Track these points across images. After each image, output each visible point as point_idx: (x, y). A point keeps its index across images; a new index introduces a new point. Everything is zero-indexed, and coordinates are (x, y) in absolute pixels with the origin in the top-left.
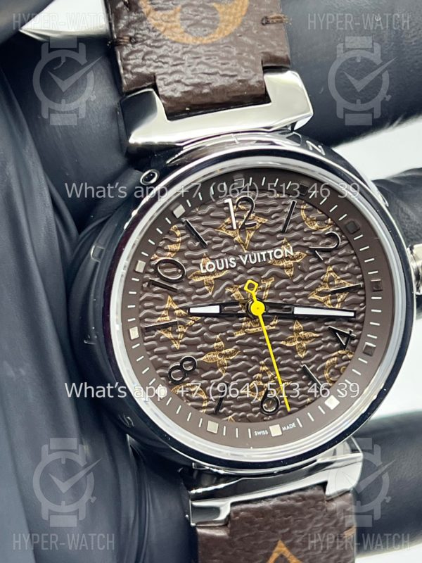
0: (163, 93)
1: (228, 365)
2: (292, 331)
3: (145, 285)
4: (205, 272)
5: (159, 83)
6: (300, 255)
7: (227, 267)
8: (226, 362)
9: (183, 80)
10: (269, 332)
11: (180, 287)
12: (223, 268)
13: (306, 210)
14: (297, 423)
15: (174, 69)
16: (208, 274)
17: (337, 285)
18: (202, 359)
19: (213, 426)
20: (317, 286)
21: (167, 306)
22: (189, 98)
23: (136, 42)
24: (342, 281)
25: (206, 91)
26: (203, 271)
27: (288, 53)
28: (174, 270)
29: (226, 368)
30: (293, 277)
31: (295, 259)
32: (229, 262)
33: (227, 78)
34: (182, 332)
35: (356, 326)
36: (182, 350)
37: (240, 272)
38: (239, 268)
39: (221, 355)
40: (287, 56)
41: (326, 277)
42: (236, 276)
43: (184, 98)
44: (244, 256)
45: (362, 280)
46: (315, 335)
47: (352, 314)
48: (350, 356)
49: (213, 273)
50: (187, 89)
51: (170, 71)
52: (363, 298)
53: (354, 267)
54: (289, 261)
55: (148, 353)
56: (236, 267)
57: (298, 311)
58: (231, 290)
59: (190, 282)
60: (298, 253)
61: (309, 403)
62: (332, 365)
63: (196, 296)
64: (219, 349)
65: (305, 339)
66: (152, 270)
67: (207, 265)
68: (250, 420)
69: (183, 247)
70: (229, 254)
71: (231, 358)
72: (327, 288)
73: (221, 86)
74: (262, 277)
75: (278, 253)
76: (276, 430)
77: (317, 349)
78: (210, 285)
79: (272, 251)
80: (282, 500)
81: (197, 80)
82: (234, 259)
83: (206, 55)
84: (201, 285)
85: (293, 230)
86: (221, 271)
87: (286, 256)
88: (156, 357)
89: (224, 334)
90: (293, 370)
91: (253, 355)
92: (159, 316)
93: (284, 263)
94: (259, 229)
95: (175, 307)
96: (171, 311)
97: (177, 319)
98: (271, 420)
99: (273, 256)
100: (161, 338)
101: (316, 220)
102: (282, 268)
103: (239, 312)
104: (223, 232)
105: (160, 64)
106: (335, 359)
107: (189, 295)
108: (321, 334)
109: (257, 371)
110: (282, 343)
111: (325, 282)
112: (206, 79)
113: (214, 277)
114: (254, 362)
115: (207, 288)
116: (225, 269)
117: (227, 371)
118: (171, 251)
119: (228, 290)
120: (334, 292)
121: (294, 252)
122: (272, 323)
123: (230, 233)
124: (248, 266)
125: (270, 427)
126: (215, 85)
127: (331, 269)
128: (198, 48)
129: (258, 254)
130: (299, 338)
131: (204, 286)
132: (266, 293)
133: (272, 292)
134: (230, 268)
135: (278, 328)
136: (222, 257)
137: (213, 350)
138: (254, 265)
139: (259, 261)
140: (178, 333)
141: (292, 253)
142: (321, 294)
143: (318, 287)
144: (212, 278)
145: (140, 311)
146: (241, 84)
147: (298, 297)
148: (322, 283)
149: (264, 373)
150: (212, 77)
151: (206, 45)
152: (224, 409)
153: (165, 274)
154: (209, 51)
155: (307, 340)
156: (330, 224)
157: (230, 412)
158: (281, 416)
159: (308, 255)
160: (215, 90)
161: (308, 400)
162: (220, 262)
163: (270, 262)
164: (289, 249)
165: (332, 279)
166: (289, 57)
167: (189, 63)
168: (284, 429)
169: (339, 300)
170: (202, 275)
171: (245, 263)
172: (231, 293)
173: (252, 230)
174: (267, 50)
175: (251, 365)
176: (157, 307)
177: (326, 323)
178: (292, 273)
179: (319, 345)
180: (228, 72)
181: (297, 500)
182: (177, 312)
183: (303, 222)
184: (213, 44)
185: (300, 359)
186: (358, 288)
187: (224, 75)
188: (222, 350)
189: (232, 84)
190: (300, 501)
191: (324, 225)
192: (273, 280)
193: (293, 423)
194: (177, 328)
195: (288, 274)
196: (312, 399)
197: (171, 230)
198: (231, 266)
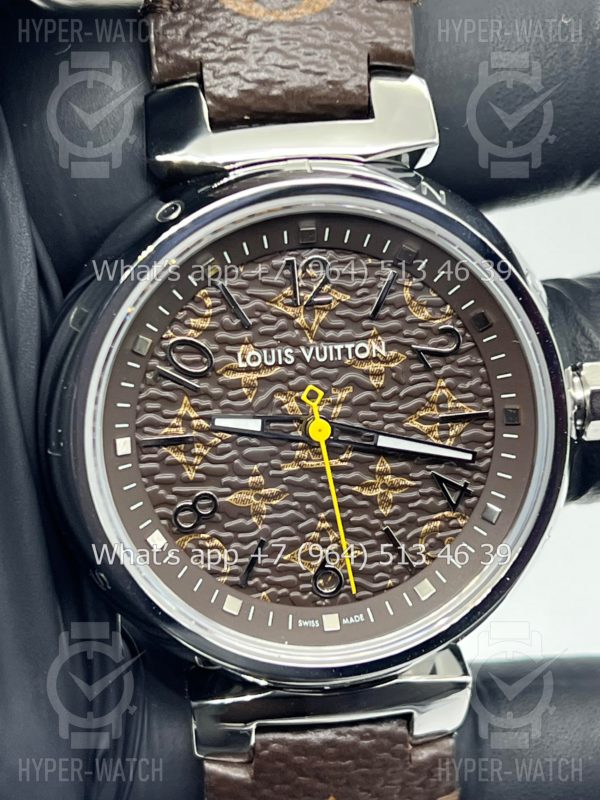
0: (210, 90)
1: (268, 513)
2: (373, 473)
3: (149, 376)
4: (245, 365)
5: (207, 74)
6: (396, 357)
7: (280, 363)
8: (265, 508)
9: (242, 73)
10: (334, 470)
11: (204, 385)
12: (272, 363)
13: (411, 288)
14: (366, 616)
15: (231, 54)
16: (249, 370)
17: (451, 409)
18: (228, 499)
19: (232, 604)
20: (419, 408)
21: (182, 411)
22: (249, 101)
23: (179, 10)
24: (460, 405)
25: (275, 92)
26: (242, 365)
27: (411, 48)
28: (197, 357)
29: (264, 517)
30: (382, 388)
31: (387, 362)
32: (283, 356)
33: (311, 76)
34: (200, 455)
35: (477, 476)
36: (196, 482)
37: (300, 373)
38: (300, 366)
39: (258, 497)
40: (410, 52)
41: (435, 395)
42: (292, 378)
43: (241, 99)
44: (308, 348)
45: (491, 405)
46: (409, 482)
47: (469, 457)
48: (462, 522)
49: (257, 370)
50: (247, 86)
51: (224, 58)
52: (490, 434)
53: (481, 384)
54: (379, 364)
55: (144, 480)
56: (294, 364)
57: (383, 442)
58: (283, 399)
59: (221, 379)
60: (393, 353)
61: (391, 588)
62: (432, 533)
63: (227, 402)
64: (256, 487)
65: (393, 487)
66: (162, 354)
67: (247, 355)
68: (294, 602)
69: (215, 324)
70: (285, 342)
71: (274, 502)
72: (435, 412)
73: (299, 87)
74: (334, 384)
75: (363, 350)
76: (331, 622)
77: (410, 505)
78: (250, 387)
79: (353, 345)
80: (339, 734)
81: (263, 75)
82: (291, 351)
83: (282, 39)
84: (237, 385)
85: (388, 317)
86: (270, 367)
87: (374, 355)
88: (156, 487)
89: (266, 464)
90: (369, 533)
91: (309, 502)
92: (166, 425)
93: (371, 367)
94: (334, 309)
95: (193, 414)
96: (186, 420)
97: (194, 434)
98: (327, 605)
99: (354, 354)
100: (168, 459)
101: (427, 306)
102: (367, 374)
103: (293, 434)
104: (280, 308)
105: (212, 46)
106: (438, 523)
107: (216, 399)
108: (419, 483)
109: (312, 528)
110: (356, 489)
111: (433, 402)
112: (278, 75)
113: (258, 375)
114: (309, 514)
115: (245, 390)
116: (276, 364)
117: (265, 522)
118: (194, 328)
119: (279, 398)
120: (444, 420)
121: (387, 350)
122: (342, 457)
123: (290, 311)
124: (313, 365)
125: (324, 617)
126: (292, 85)
127: (443, 384)
128: (272, 27)
129: (331, 348)
130: (384, 485)
131: (241, 388)
132: (338, 410)
133: (347, 409)
134: (284, 365)
135: (351, 465)
136: (274, 347)
137: (246, 487)
138: (322, 365)
139: (331, 359)
140: (194, 455)
141: (383, 352)
142: (423, 420)
143: (419, 410)
144: (254, 376)
145: (138, 415)
146: (331, 87)
147: (387, 421)
148: (427, 404)
149: (323, 532)
150: (288, 72)
151: (283, 23)
152: (256, 580)
153: (184, 362)
154: (288, 33)
155: (395, 489)
156: (448, 315)
157: (264, 585)
158: (344, 602)
159: (409, 358)
160: (289, 93)
161: (390, 582)
162: (269, 353)
163: (347, 362)
164: (380, 345)
165: (443, 400)
166: (413, 53)
167: (255, 48)
168: (345, 621)
169: (452, 433)
170: (240, 370)
171: (308, 359)
172: (282, 404)
173: (325, 310)
174: (380, 40)
175: (303, 517)
176: (166, 412)
177: (428, 467)
178: (381, 383)
179: (414, 499)
180: (313, 68)
181: (362, 736)
182: (195, 423)
183: (405, 306)
184: (295, 23)
185: (381, 517)
186: (484, 417)
187: (307, 72)
188: (260, 489)
189: (317, 86)
190: (367, 738)
191: (438, 315)
192: (351, 391)
193: (361, 615)
194: (194, 447)
195: (375, 384)
196: (395, 581)
197: (198, 295)
198: (286, 361)
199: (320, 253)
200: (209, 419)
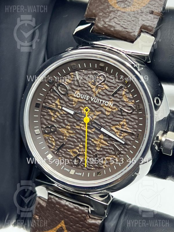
1: (68, 137)
2: (98, 137)
3: (51, 90)
5: (97, 19)
6: (115, 109)
7: (85, 99)
8: (68, 135)
10: (88, 132)
11: (64, 97)
12: (83, 98)
13: (125, 91)
16: (76, 98)
17: (125, 128)
18: (60, 129)
20: (117, 125)
21: (56, 102)
22: (104, 29)
24: (127, 128)
25: (112, 29)
26: (75, 96)
28: (64, 90)
31: (112, 109)
32: (86, 97)
33: (123, 28)
34: (57, 115)
36: (54, 122)
38: (90, 102)
39: (67, 132)
41: (122, 123)
42: (86, 104)
43: (103, 28)
44: (93, 98)
45: (135, 132)
46: (107, 144)
47: (124, 143)
49: (78, 98)
50: (106, 25)
51: (103, 16)
52: (133, 140)
53: (135, 125)
54: (110, 109)
55: (42, 116)
56: (88, 100)
57: (102, 129)
59: (69, 98)
61: (92, 170)
63: (68, 104)
64: (68, 129)
66: (56, 85)
67: (77, 94)
69: (73, 83)
70: (88, 94)
71: (71, 135)
72: (120, 128)
73: (118, 30)
74: (96, 110)
76: (72, 172)
77: (105, 150)
78: (75, 102)
79: (105, 101)
81: (110, 24)
82: (88, 97)
84: (72, 101)
85: (116, 97)
87: (109, 106)
88: (44, 119)
89: (72, 124)
90: (92, 153)
91: (80, 139)
92: (51, 104)
93: (108, 109)
94: (103, 90)
95: (58, 104)
97: (57, 109)
98: (74, 167)
99: (104, 104)
100: (49, 113)
101: (128, 98)
102: (106, 110)
104: (90, 84)
107: (66, 102)
108: (110, 145)
110: (93, 140)
111: (120, 125)
112: (114, 25)
113: (78, 100)
114: (78, 141)
115: (73, 103)
116: (83, 99)
117: (67, 139)
119: (81, 108)
120: (122, 131)
121: (113, 106)
122: (92, 130)
123: (92, 86)
125: (71, 170)
127: (125, 121)
130: (100, 142)
131: (73, 101)
132: (94, 117)
133: (98, 118)
134: (85, 100)
135: (93, 133)
137: (65, 128)
138: (95, 103)
139: (98, 103)
140: (55, 115)
141: (112, 106)
142: (117, 128)
144: (77, 100)
145: (45, 99)
146: (127, 33)
147: (107, 125)
148: (119, 124)
149: (80, 148)
150: (117, 25)
152: (60, 153)
155: (103, 144)
156: (133, 102)
157: (61, 156)
159: (118, 110)
160: (115, 30)
162: (83, 95)
163: (102, 105)
164: (112, 104)
165: (124, 125)
168: (76, 173)
169: (122, 135)
170: (74, 97)
171: (92, 101)
172: (81, 110)
173: (101, 89)
175: (77, 142)
176: (53, 101)
177: (113, 142)
178: (109, 114)
179: (107, 149)
180: (124, 26)
181: (75, 208)
182: (59, 106)
183: (122, 96)
184: (124, 12)
185: (96, 150)
186: (133, 134)
187: (122, 27)
188: (68, 130)
189: (123, 31)
190: (77, 209)
191: (130, 101)
192: (100, 113)
193: (81, 174)
194: (56, 112)
195: (107, 114)
196: (95, 169)
197: (70, 74)
198: (86, 99)
199: (105, 74)
200: (62, 107)
